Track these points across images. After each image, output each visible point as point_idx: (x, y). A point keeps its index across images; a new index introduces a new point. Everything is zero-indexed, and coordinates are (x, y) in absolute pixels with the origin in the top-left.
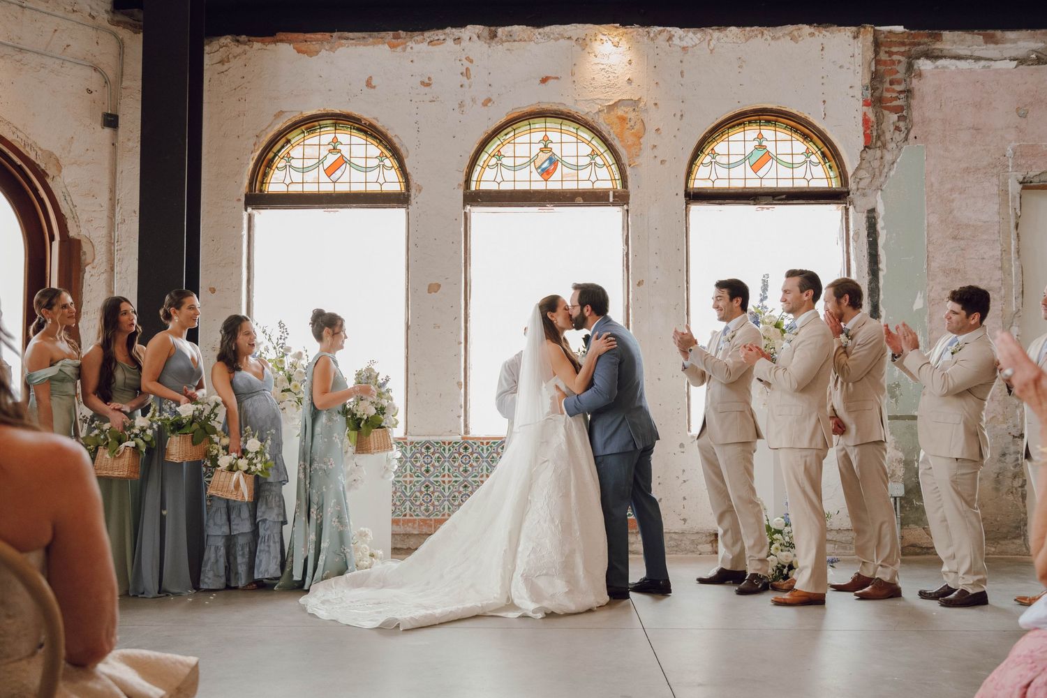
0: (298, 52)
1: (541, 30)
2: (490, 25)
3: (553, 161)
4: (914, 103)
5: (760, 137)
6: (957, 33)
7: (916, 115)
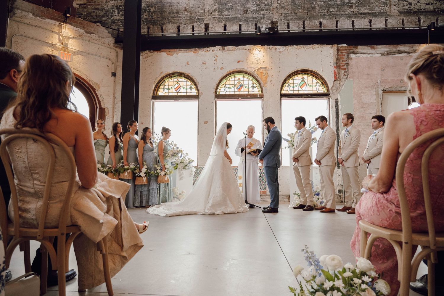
0: (167, 55)
1: (237, 47)
2: (222, 46)
3: (241, 86)
4: (349, 67)
5: (303, 78)
6: (362, 46)
7: (350, 71)
